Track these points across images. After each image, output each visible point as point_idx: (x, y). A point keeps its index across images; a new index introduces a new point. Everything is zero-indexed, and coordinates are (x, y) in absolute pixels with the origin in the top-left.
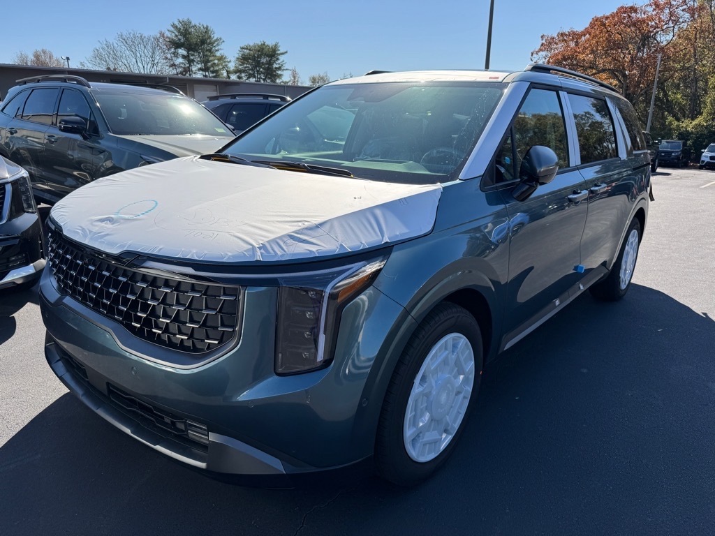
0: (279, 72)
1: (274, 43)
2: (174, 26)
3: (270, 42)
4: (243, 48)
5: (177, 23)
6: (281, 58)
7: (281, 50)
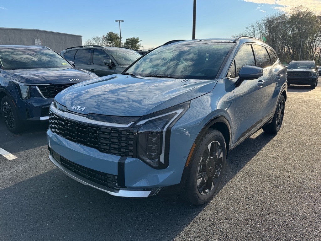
0: (139, 47)
1: (137, 38)
2: (108, 34)
3: (136, 38)
4: (127, 39)
5: (109, 33)
6: (140, 43)
7: (140, 40)
